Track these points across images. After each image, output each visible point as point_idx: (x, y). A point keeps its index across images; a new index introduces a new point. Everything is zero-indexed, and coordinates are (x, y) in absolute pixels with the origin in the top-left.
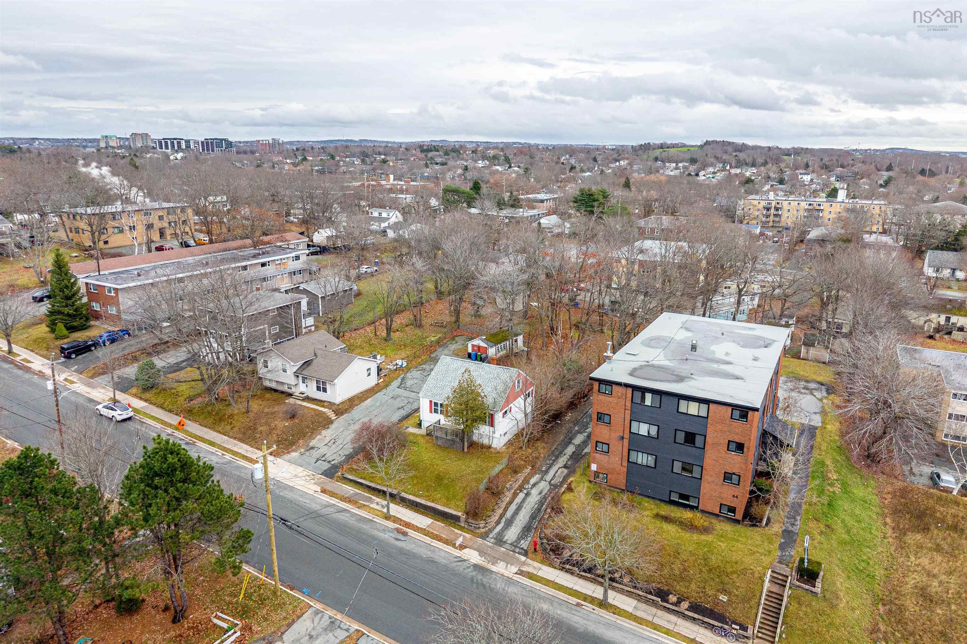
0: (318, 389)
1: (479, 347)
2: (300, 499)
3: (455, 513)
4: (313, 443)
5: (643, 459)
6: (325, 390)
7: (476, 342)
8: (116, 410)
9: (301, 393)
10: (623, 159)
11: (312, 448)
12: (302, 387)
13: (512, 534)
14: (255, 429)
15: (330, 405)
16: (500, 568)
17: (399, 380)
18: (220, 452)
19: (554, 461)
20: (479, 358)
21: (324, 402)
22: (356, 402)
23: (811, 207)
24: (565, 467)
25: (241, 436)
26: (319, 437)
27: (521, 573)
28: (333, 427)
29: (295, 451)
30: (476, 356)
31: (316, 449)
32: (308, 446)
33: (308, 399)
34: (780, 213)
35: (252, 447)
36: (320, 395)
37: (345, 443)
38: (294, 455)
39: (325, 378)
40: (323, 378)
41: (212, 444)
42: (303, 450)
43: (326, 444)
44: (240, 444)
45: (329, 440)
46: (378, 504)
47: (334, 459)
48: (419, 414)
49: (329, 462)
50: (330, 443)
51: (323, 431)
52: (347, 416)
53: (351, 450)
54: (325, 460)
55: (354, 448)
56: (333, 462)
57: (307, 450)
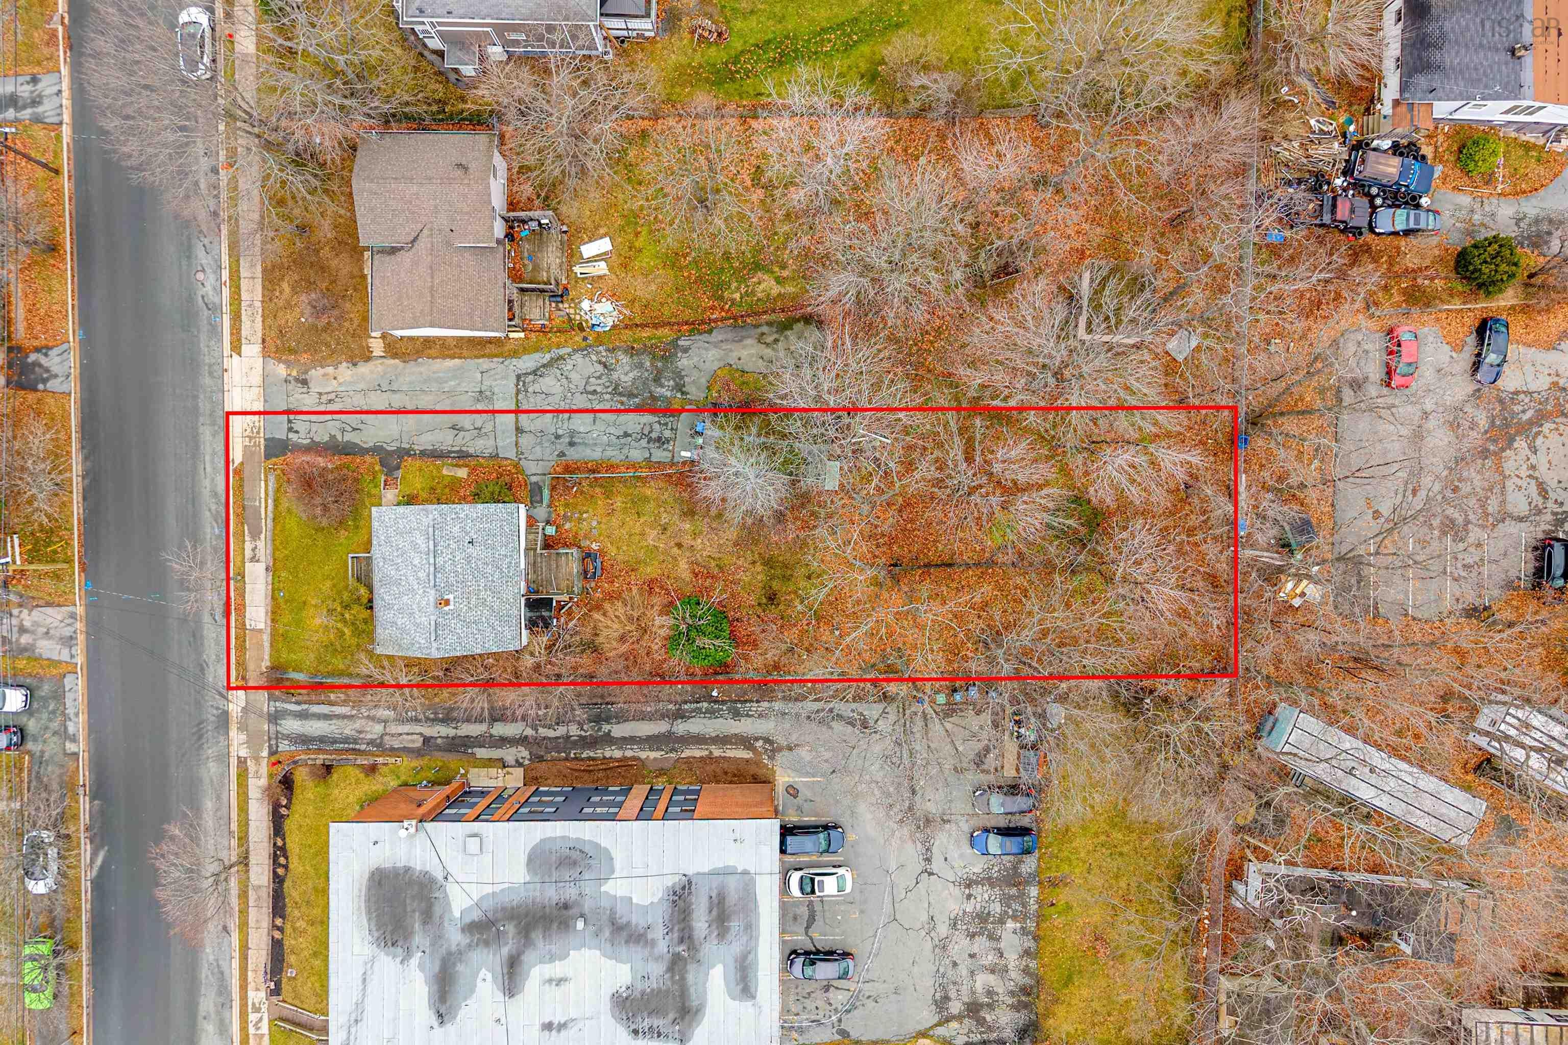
2: (207, 458)
4: (315, 374)
11: (305, 382)
13: (291, 726)
16: (236, 737)
18: (225, 274)
22: (432, 352)
26: (330, 370)
27: (242, 762)
28: (364, 369)
29: (288, 364)
31: (305, 390)
32: (306, 372)
35: (263, 302)
38: (281, 370)
42: (294, 373)
43: (320, 394)
44: (259, 282)
45: (329, 389)
46: (254, 550)
47: (297, 432)
48: (445, 472)
49: (290, 429)
50: (324, 398)
51: (344, 364)
52: (396, 367)
53: (326, 438)
54: (290, 421)
55: (333, 437)
56: (291, 435)
57: (297, 380)
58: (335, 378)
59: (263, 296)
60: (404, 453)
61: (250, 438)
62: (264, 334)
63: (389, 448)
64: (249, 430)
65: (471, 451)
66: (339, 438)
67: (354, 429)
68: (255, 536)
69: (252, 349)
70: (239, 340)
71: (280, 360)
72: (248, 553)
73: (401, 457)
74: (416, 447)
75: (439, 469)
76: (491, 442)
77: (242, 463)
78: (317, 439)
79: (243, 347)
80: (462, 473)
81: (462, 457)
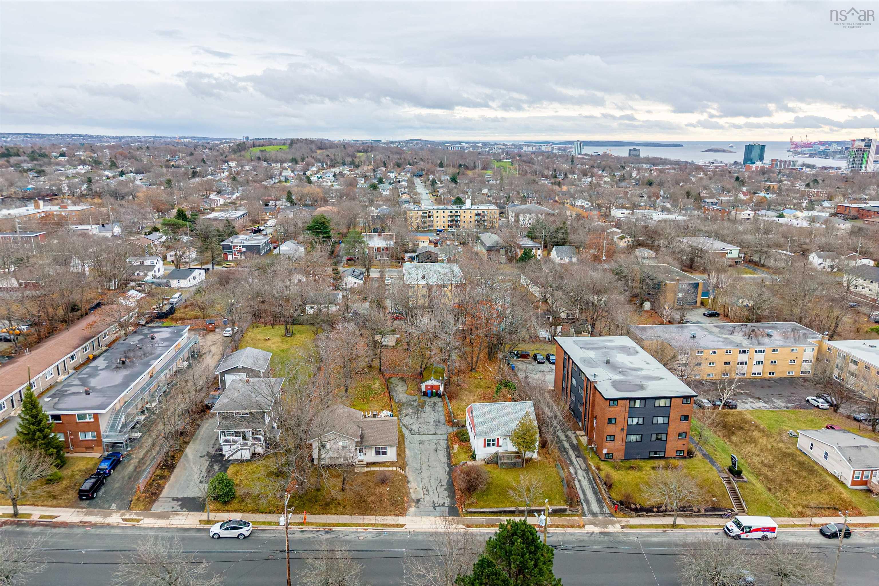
0: (378, 453)
1: (432, 386)
3: (562, 507)
4: (413, 496)
5: (634, 438)
6: (384, 453)
7: (429, 383)
8: (241, 528)
9: (359, 461)
10: (232, 160)
11: (418, 500)
12: (361, 457)
13: (595, 508)
14: (365, 501)
15: (392, 463)
16: (611, 529)
17: (403, 428)
18: (360, 529)
19: (567, 454)
20: (434, 394)
21: (385, 462)
22: (402, 455)
23: (452, 214)
24: (577, 456)
25: (358, 511)
26: (411, 491)
27: (623, 527)
28: (410, 479)
29: (410, 507)
30: (432, 393)
31: (422, 500)
32: (413, 500)
33: (369, 464)
34: (432, 219)
35: (376, 516)
36: (381, 458)
37: (435, 489)
38: (412, 509)
39: (383, 444)
40: (381, 444)
41: (345, 525)
42: (414, 504)
43: (424, 494)
44: (365, 517)
45: (421, 491)
47: (444, 503)
48: (457, 450)
49: (443, 505)
50: (426, 492)
51: (409, 485)
52: (409, 468)
53: (446, 492)
54: (439, 506)
55: (445, 489)
56: (446, 505)
57: (417, 503)
58: (416, 489)
59: (373, 515)
60: (449, 465)
61: (449, 522)
62: (394, 515)
63: (448, 470)
65: (445, 446)
66: (445, 487)
67: (440, 482)
69: (401, 520)
70: (397, 525)
71: (407, 510)
73: (452, 466)
74: (446, 461)
75: (454, 454)
76: (441, 441)
77: (464, 525)
78: (447, 495)
79: (400, 523)
80: (456, 447)
81: (449, 448)
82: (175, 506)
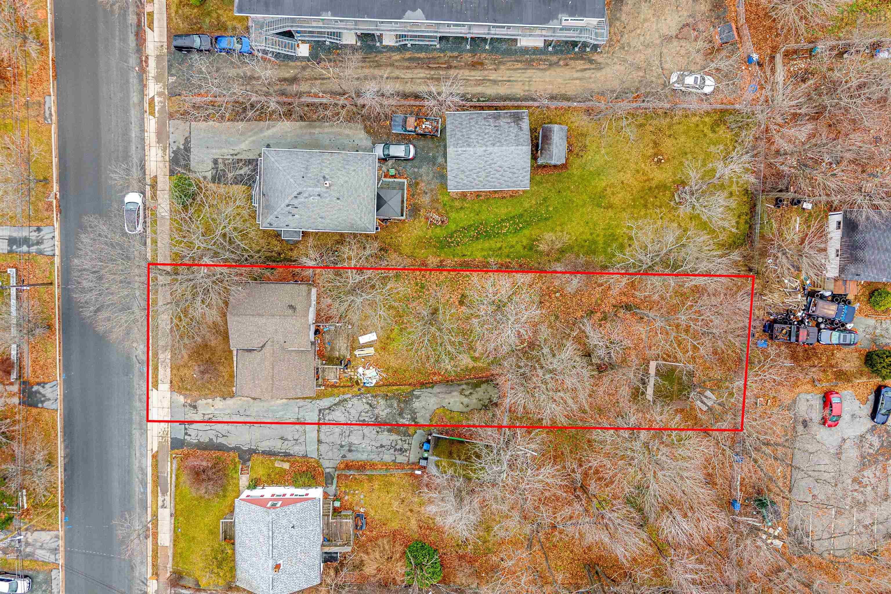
2: (137, 448)
4: (201, 403)
11: (195, 407)
26: (210, 401)
28: (230, 402)
29: (185, 396)
31: (195, 412)
32: (196, 401)
35: (171, 360)
38: (181, 399)
42: (189, 401)
43: (204, 414)
44: (169, 348)
45: (210, 412)
46: (163, 501)
47: (190, 435)
48: (276, 465)
49: (186, 434)
51: (218, 398)
52: (249, 402)
53: (207, 440)
54: (186, 429)
55: (211, 440)
56: (186, 437)
57: (190, 405)
58: (213, 406)
60: (252, 452)
61: (162, 437)
62: (171, 378)
63: (244, 448)
64: (162, 433)
65: (292, 452)
66: (215, 441)
67: (223, 436)
68: (164, 493)
69: (164, 387)
70: (157, 381)
71: (180, 393)
72: (160, 503)
73: (250, 454)
74: (259, 449)
75: (273, 463)
76: (303, 448)
77: (157, 452)
78: (202, 441)
79: (159, 385)
80: (286, 466)
81: (286, 456)
82: (177, 144)
